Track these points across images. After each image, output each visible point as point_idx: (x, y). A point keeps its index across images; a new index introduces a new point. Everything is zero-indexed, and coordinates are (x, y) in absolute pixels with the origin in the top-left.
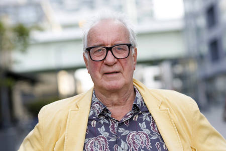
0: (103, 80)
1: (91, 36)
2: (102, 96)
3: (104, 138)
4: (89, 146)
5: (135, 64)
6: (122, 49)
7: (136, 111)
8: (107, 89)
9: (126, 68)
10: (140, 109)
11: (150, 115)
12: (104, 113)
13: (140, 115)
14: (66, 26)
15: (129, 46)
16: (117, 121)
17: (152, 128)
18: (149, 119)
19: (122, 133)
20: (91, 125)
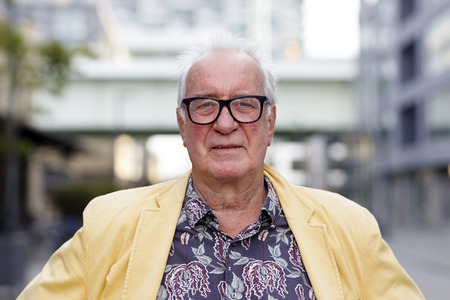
0: (209, 158)
1: (193, 77)
3: (202, 267)
4: (173, 278)
5: (270, 136)
6: (249, 105)
7: (266, 224)
8: (216, 176)
9: (255, 140)
10: (272, 221)
11: (291, 232)
12: (207, 220)
13: (272, 231)
14: (139, 54)
15: (263, 100)
16: (228, 237)
17: (291, 257)
18: (287, 242)
19: (237, 261)
20: (179, 240)
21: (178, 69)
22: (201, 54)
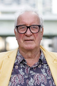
0: (24, 44)
1: (19, 19)
2: (23, 52)
3: (22, 76)
4: (13, 79)
5: (42, 37)
6: (36, 28)
7: (40, 63)
8: (26, 49)
9: (37, 38)
10: (42, 62)
11: (48, 65)
12: (23, 62)
13: (42, 65)
15: (40, 26)
16: (29, 67)
17: (48, 73)
18: (47, 68)
19: (32, 74)
20: (15, 68)
21: (15, 17)
22: (21, 13)
